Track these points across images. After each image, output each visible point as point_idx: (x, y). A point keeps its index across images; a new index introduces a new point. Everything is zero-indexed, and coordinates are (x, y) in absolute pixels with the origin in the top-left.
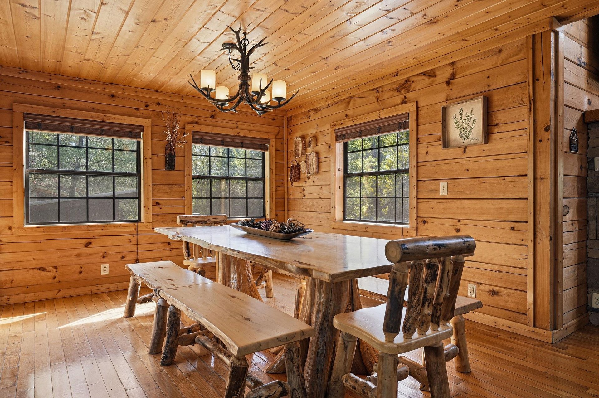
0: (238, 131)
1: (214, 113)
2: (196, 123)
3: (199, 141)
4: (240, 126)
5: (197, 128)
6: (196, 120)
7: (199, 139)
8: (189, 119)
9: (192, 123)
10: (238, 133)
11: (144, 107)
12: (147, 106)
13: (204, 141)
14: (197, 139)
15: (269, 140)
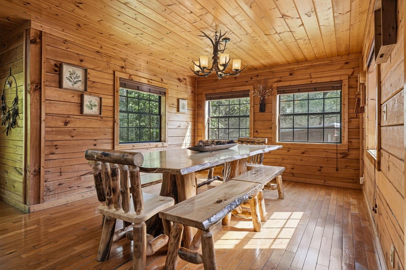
0: (311, 80)
1: (292, 72)
2: (280, 81)
3: (282, 92)
4: (313, 76)
5: (280, 84)
6: (280, 79)
7: (282, 91)
8: (275, 80)
9: (277, 82)
10: (311, 82)
11: (250, 80)
12: (252, 79)
13: (286, 92)
14: (280, 91)
15: (342, 81)
